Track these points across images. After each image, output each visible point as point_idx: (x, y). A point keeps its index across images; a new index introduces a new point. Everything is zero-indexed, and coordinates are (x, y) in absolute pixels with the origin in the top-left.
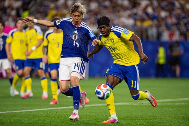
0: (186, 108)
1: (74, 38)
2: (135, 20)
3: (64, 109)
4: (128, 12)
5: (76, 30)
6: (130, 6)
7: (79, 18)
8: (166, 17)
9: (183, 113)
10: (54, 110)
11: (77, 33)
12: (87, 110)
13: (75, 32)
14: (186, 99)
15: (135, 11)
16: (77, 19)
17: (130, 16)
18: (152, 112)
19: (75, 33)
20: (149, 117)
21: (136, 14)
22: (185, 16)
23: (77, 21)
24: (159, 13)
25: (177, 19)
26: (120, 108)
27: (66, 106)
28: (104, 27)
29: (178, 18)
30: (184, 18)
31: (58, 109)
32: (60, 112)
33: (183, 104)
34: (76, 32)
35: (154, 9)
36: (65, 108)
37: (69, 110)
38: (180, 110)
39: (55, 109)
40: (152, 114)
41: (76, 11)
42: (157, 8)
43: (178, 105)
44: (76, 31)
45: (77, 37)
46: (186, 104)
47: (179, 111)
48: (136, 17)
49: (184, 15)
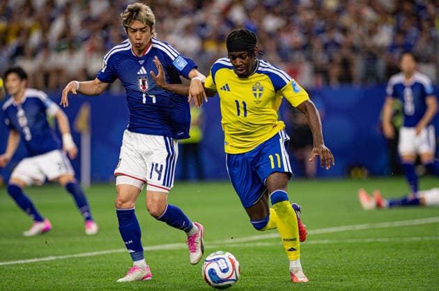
0: (334, 252)
1: (141, 88)
2: (203, 39)
3: (32, 264)
4: (184, 21)
5: (141, 65)
6: (190, 6)
7: (144, 35)
8: (279, 30)
9: (327, 265)
10: (7, 266)
11: (145, 72)
12: (91, 263)
13: (142, 73)
14: (333, 230)
15: (200, 16)
16: (138, 37)
17: (188, 31)
18: (252, 265)
19: (141, 75)
20: (245, 276)
21: (203, 25)
22: (324, 27)
23: (138, 42)
24: (260, 21)
25: (305, 34)
26: (171, 257)
27: (38, 257)
28: (240, 56)
29: (308, 31)
30: (322, 31)
31: (18, 265)
32: (24, 270)
33: (326, 241)
34: (143, 71)
35: (248, 12)
36: (36, 260)
37: (47, 265)
38: (318, 256)
39: (12, 265)
40: (251, 269)
41: (135, 19)
42: (255, 7)
43: (314, 245)
44: (143, 68)
45: (146, 83)
46: (335, 241)
47: (318, 258)
48: (203, 31)
49: (322, 23)
